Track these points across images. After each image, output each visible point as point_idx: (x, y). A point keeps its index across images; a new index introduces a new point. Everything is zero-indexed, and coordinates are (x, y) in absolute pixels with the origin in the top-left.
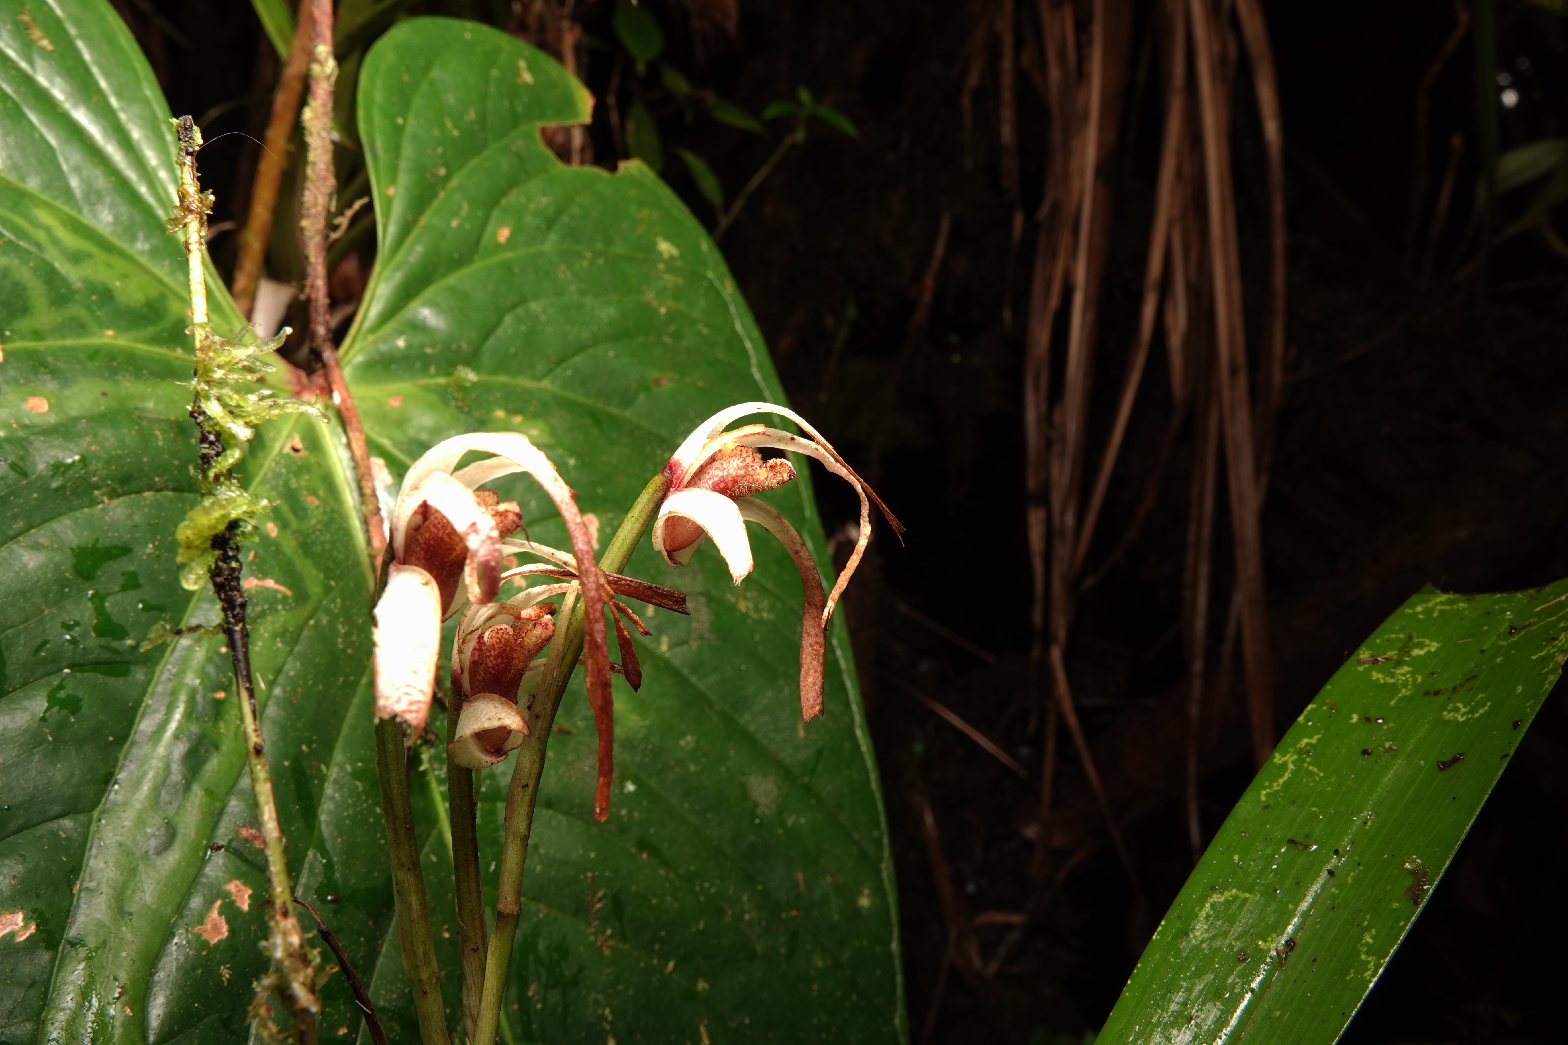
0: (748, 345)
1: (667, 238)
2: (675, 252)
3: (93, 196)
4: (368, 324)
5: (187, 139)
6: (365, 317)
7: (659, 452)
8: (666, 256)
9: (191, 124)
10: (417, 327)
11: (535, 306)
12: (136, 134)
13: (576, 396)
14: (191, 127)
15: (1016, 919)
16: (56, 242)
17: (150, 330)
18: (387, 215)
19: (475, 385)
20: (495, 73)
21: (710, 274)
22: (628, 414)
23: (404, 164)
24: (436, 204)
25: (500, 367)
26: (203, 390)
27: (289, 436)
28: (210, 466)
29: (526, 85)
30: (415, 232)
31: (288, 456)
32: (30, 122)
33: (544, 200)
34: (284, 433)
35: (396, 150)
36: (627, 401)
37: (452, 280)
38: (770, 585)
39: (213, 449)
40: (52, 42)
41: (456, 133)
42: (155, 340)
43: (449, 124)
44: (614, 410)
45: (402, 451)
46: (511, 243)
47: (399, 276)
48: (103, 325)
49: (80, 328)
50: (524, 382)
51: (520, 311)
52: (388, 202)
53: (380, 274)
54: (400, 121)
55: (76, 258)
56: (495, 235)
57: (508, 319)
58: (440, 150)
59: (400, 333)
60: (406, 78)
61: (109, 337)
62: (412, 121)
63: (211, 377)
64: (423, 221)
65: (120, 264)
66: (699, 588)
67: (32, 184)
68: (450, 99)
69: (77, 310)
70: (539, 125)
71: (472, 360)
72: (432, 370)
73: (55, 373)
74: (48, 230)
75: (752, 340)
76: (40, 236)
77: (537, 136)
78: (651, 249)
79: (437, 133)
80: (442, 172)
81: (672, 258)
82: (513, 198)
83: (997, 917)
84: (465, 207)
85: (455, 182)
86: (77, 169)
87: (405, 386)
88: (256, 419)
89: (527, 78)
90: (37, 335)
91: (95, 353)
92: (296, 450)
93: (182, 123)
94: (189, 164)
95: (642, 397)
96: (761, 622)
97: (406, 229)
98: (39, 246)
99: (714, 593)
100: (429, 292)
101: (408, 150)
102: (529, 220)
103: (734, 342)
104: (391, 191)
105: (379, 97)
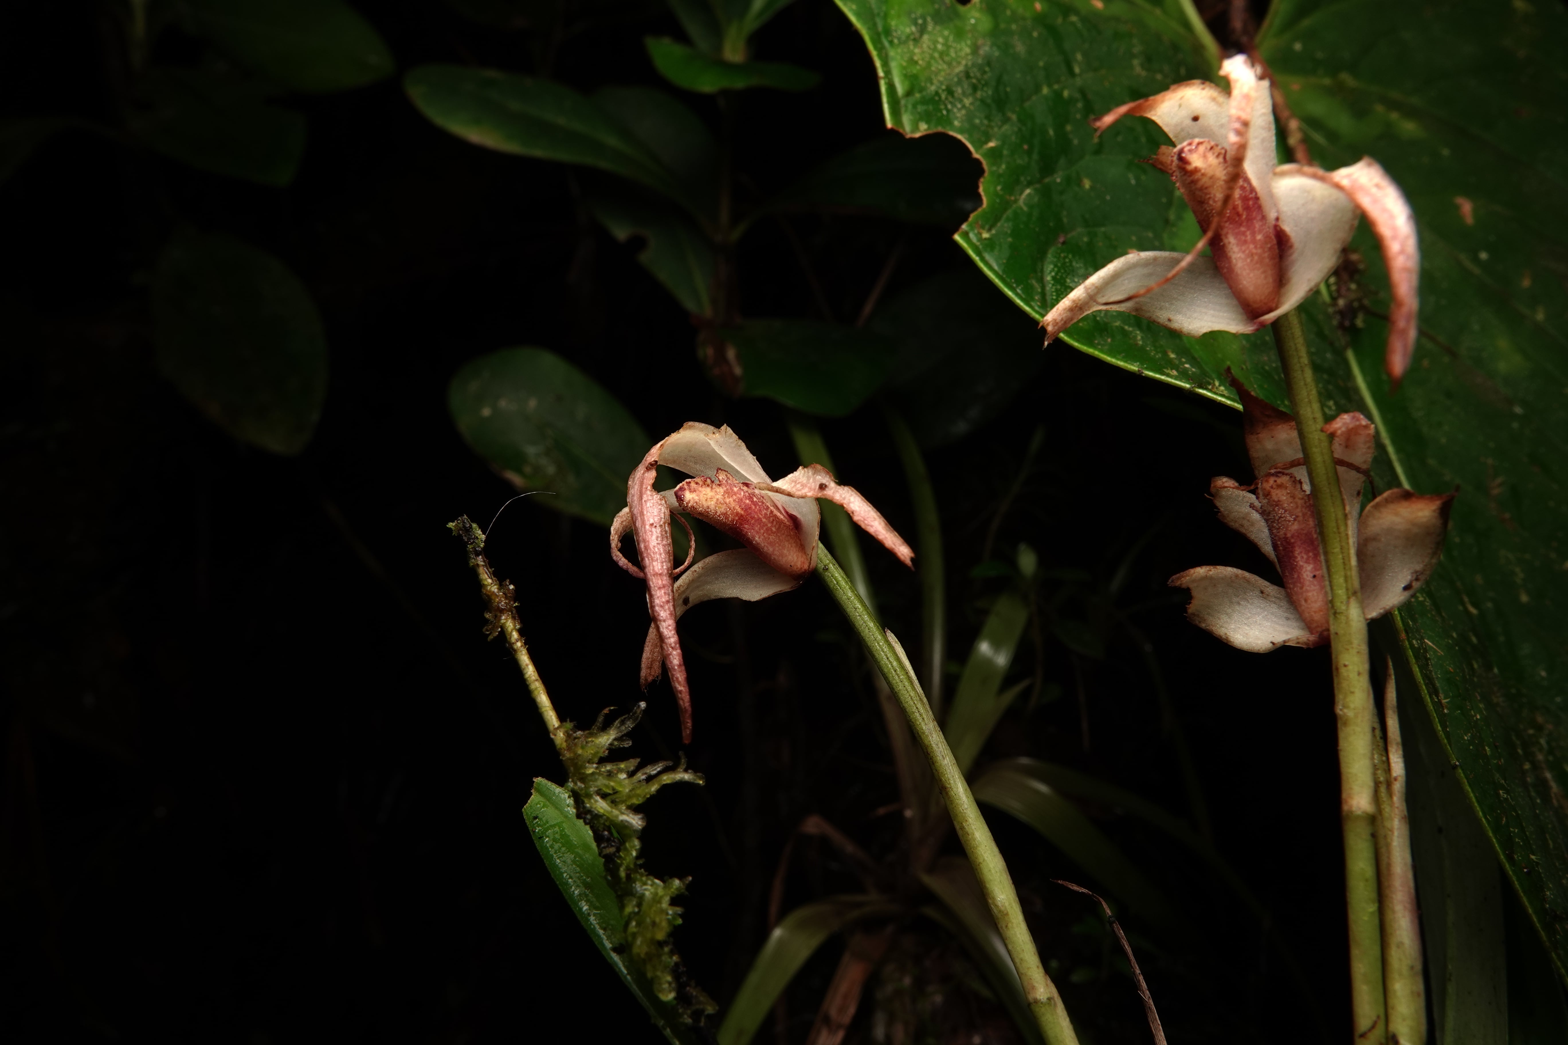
4: (1273, 30)
5: (472, 541)
9: (470, 524)
11: (1405, 35)
13: (1441, 113)
14: (471, 527)
19: (1353, 89)
22: (1489, 136)
26: (581, 789)
28: (618, 867)
39: (612, 846)
44: (1474, 130)
50: (1395, 95)
51: (1392, 37)
57: (1382, 42)
59: (1296, 39)
63: (584, 773)
71: (1353, 69)
72: (1321, 72)
78: (1509, 5)
81: (1527, 14)
87: (1300, 80)
88: (638, 800)
93: (461, 525)
94: (482, 563)
95: (1502, 124)
100: (1319, 14)
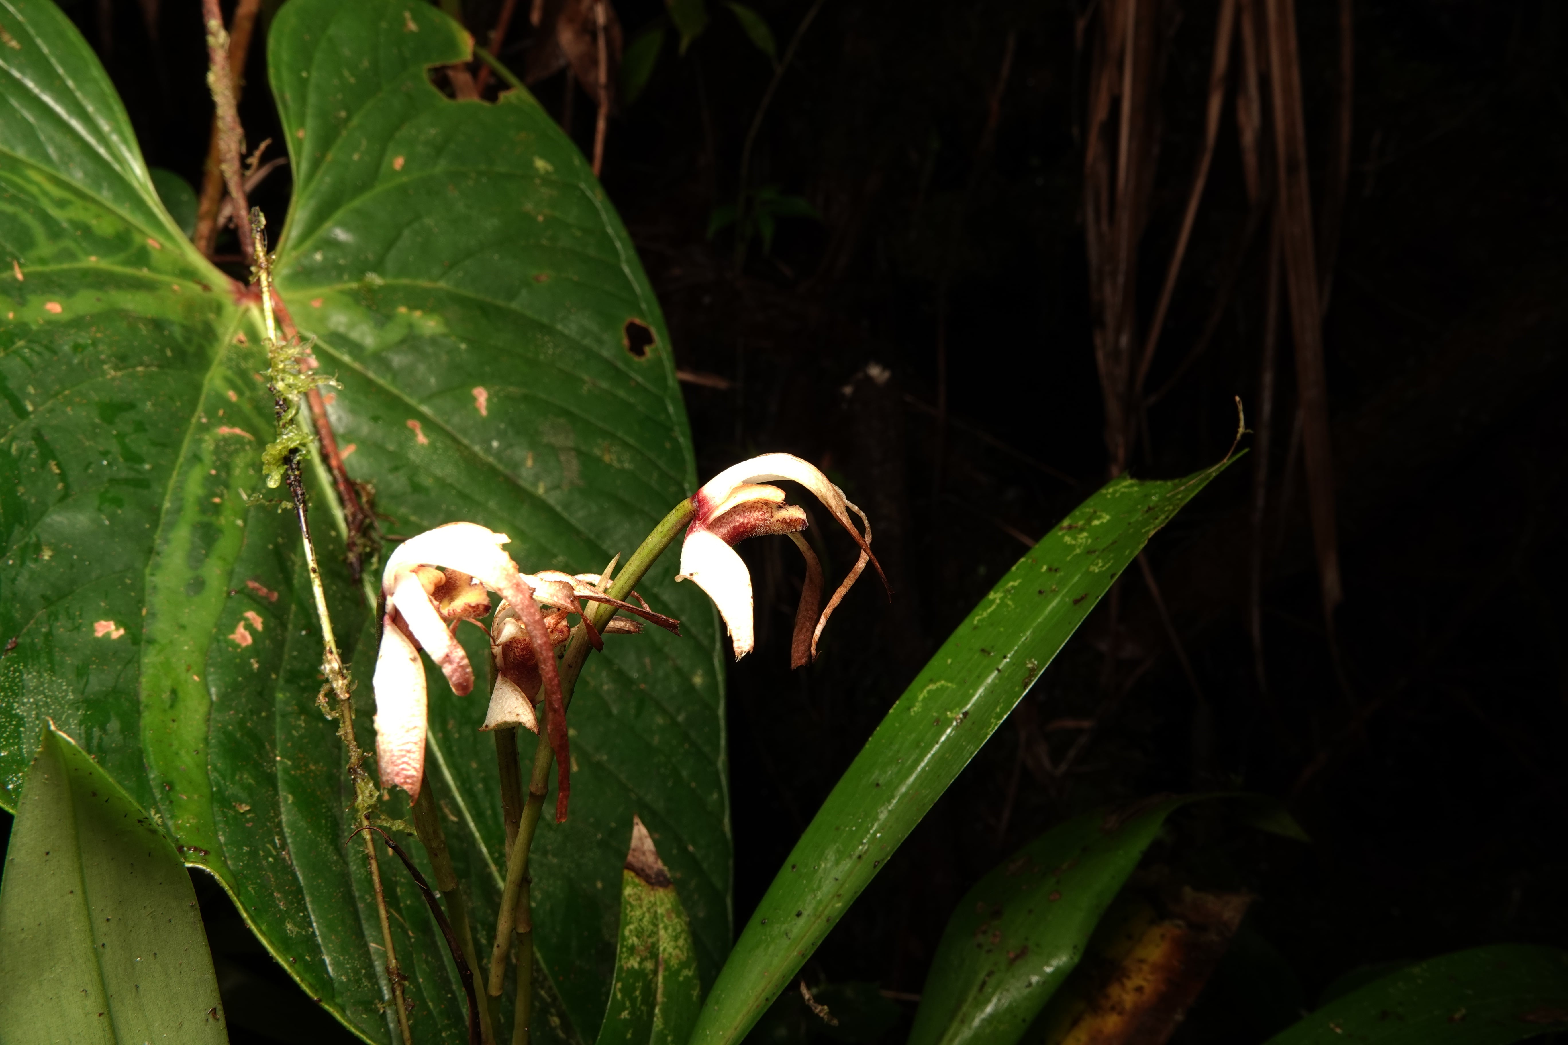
0: (618, 245)
1: (543, 157)
2: (550, 168)
3: (66, 159)
4: (290, 243)
6: (287, 238)
7: (539, 336)
8: (542, 171)
10: (331, 244)
11: (428, 221)
12: (90, 109)
13: (468, 292)
15: (1086, 724)
16: (46, 194)
17: (122, 256)
18: (299, 153)
19: (381, 288)
20: (384, 25)
21: (583, 185)
22: (514, 305)
23: (310, 111)
24: (339, 141)
25: (403, 270)
27: (235, 332)
29: (412, 32)
30: (323, 167)
31: (235, 347)
32: (12, 106)
33: (433, 131)
34: (231, 330)
35: (302, 99)
36: (511, 295)
37: (357, 203)
38: (631, 441)
40: (19, 42)
41: (352, 80)
42: (127, 263)
43: (346, 73)
44: (500, 302)
45: (325, 342)
46: (405, 169)
47: (313, 204)
48: (88, 254)
49: (71, 256)
50: (423, 283)
51: (416, 226)
52: (299, 143)
53: (297, 202)
54: (304, 74)
55: (62, 204)
56: (391, 164)
57: (406, 233)
58: (340, 96)
59: (317, 248)
60: (307, 37)
61: (93, 261)
62: (315, 74)
64: (330, 156)
65: (93, 208)
66: (570, 444)
67: (20, 153)
68: (346, 52)
69: (68, 243)
70: (426, 66)
71: (378, 267)
72: (346, 277)
73: (61, 286)
74: (38, 185)
75: (621, 239)
76: (33, 189)
77: (425, 76)
78: (530, 165)
79: (336, 81)
80: (343, 114)
81: (547, 172)
82: (405, 132)
83: (1069, 724)
84: (364, 143)
85: (355, 121)
86: (51, 139)
87: (324, 291)
89: (413, 26)
90: (42, 261)
91: (85, 273)
92: (241, 342)
95: (524, 293)
96: (622, 471)
97: (316, 164)
98: (33, 197)
99: (584, 448)
100: (339, 214)
101: (312, 98)
102: (420, 149)
103: (605, 242)
104: (301, 134)
105: (285, 56)
